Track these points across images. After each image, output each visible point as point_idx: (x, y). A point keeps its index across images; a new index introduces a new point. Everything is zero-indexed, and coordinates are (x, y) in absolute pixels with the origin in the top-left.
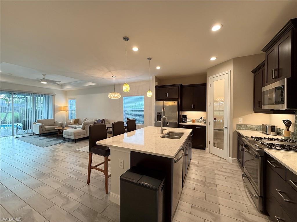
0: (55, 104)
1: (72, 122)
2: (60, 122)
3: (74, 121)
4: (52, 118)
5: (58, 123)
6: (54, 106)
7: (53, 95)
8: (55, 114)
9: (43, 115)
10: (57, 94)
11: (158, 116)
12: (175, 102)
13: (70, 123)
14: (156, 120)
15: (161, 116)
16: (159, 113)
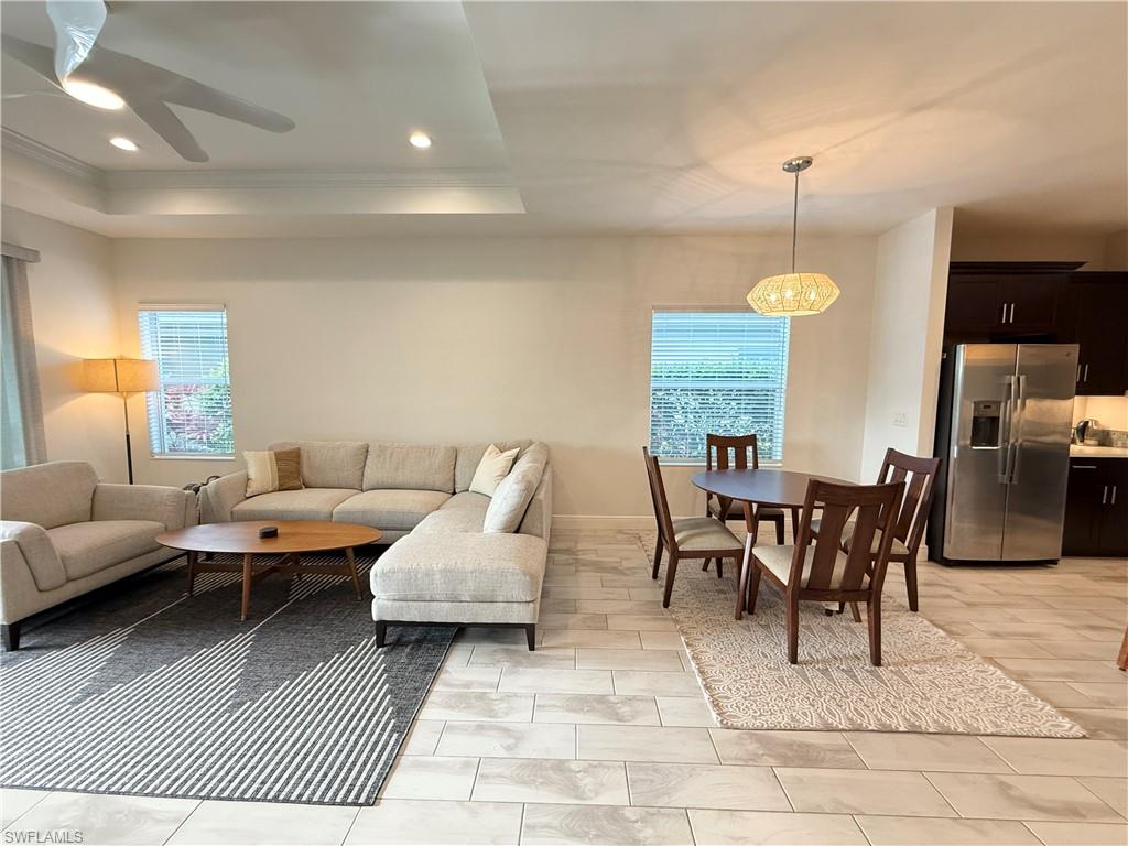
1: (261, 473)
2: (164, 488)
3: (272, 468)
6: (22, 350)
8: (38, 420)
11: (975, 419)
12: (1074, 350)
13: (247, 486)
14: (969, 442)
15: (995, 420)
16: (985, 407)
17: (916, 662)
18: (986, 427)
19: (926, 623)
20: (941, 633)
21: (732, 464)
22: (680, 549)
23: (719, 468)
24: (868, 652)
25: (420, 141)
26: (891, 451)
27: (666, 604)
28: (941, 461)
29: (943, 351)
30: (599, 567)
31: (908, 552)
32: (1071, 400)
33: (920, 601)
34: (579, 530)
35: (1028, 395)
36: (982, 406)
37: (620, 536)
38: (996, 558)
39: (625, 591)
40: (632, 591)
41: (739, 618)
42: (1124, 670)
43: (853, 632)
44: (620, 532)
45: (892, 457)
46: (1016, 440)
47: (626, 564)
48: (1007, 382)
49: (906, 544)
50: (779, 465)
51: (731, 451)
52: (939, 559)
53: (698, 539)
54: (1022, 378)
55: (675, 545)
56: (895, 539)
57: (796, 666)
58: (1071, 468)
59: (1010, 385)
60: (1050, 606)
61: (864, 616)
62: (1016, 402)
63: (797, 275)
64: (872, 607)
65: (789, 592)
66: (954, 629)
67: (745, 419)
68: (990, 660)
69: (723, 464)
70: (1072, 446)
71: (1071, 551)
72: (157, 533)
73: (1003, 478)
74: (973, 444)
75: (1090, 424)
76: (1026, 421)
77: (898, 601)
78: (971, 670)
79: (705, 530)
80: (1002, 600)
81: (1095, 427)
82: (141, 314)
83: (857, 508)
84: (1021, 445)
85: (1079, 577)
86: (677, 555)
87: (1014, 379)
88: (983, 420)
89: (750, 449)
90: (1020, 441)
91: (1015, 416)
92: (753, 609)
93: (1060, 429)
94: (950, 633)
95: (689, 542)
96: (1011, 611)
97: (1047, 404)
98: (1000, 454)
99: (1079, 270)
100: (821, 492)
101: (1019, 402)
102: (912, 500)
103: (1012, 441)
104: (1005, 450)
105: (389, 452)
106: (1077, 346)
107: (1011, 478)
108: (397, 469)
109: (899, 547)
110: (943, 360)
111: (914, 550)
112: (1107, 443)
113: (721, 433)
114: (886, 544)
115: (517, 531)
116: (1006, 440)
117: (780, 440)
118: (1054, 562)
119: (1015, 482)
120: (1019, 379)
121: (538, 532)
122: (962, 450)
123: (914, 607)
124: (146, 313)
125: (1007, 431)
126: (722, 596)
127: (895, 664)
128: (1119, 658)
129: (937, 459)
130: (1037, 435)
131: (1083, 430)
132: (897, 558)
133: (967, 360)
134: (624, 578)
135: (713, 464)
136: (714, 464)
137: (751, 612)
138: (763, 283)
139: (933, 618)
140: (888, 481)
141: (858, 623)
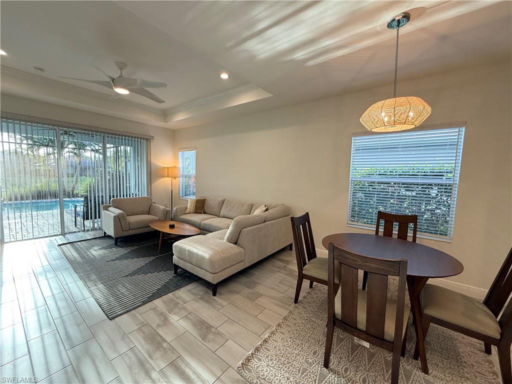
0: (152, 161)
1: (190, 206)
2: (162, 207)
3: (193, 205)
4: (146, 196)
5: (159, 208)
6: (149, 164)
7: (147, 139)
8: (151, 184)
9: (129, 184)
10: (155, 138)
13: (186, 210)
21: (395, 232)
25: (224, 76)
50: (450, 241)
57: (325, 370)
69: (388, 233)
72: (155, 221)
82: (179, 153)
86: (302, 276)
89: (411, 225)
105: (229, 203)
108: (230, 211)
117: (453, 223)
124: (180, 153)
141: (423, 373)
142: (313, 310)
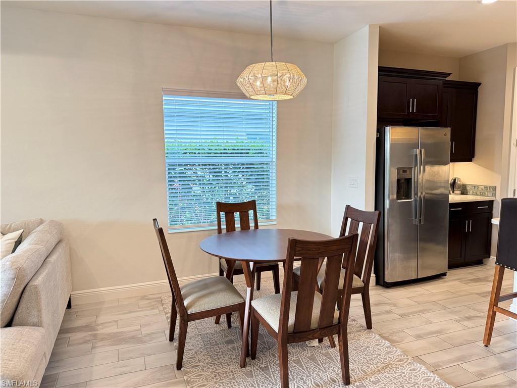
11: (398, 180)
12: (447, 131)
14: (395, 197)
15: (409, 181)
16: (403, 171)
17: (373, 374)
18: (404, 186)
19: (377, 337)
20: (387, 342)
21: (238, 225)
22: (189, 312)
23: (228, 231)
24: (341, 374)
26: (348, 207)
27: (179, 366)
28: (380, 213)
29: (377, 132)
30: (117, 339)
31: (363, 284)
32: (448, 165)
33: (374, 319)
34: (103, 303)
35: (427, 163)
36: (402, 171)
37: (143, 303)
38: (414, 277)
39: (141, 360)
40: (147, 358)
41: (244, 365)
42: (487, 346)
43: (330, 358)
44: (143, 298)
45: (350, 212)
46: (422, 194)
47: (145, 331)
48: (415, 154)
49: (362, 279)
50: (275, 223)
51: (237, 215)
52: (382, 283)
53: (206, 300)
54: (423, 151)
55: (184, 310)
56: (354, 276)
58: (450, 210)
59: (416, 155)
60: (445, 308)
61: (337, 342)
62: (420, 168)
63: (274, 63)
64: (341, 338)
65: (280, 338)
66: (394, 338)
67: (250, 188)
68: (417, 359)
69: (231, 227)
70: (450, 195)
71: (452, 266)
73: (415, 221)
74: (398, 199)
75: (457, 181)
76: (427, 180)
77: (359, 322)
78: (406, 370)
79: (213, 289)
80: (421, 308)
81: (459, 183)
83: (326, 258)
84: (424, 197)
85: (457, 283)
86: (187, 318)
87: (418, 151)
88: (403, 181)
89: (251, 213)
90: (424, 194)
91: (420, 177)
92: (255, 354)
93: (443, 185)
94: (392, 342)
95: (198, 304)
96: (426, 315)
97: (436, 168)
98: (413, 203)
99: (448, 79)
100: (298, 249)
101: (422, 167)
102: (363, 244)
103: (419, 194)
104: (416, 201)
106: (449, 129)
107: (420, 220)
109: (357, 282)
110: (377, 138)
111: (367, 282)
112: (465, 193)
113: (231, 200)
114: (349, 280)
115: (9, 324)
116: (416, 194)
117: (274, 203)
118: (444, 274)
119: (422, 223)
120: (421, 150)
121: (35, 320)
122: (391, 202)
123: (369, 326)
125: (416, 188)
126: (230, 346)
127: (359, 380)
128: (484, 339)
129: (377, 212)
130: (432, 190)
131: (453, 185)
132: (356, 291)
133: (391, 140)
134: (142, 346)
135: (222, 227)
136: (224, 227)
137: (254, 358)
138: (248, 70)
139: (382, 332)
140: (347, 234)
141: (333, 348)
142: (207, 361)
